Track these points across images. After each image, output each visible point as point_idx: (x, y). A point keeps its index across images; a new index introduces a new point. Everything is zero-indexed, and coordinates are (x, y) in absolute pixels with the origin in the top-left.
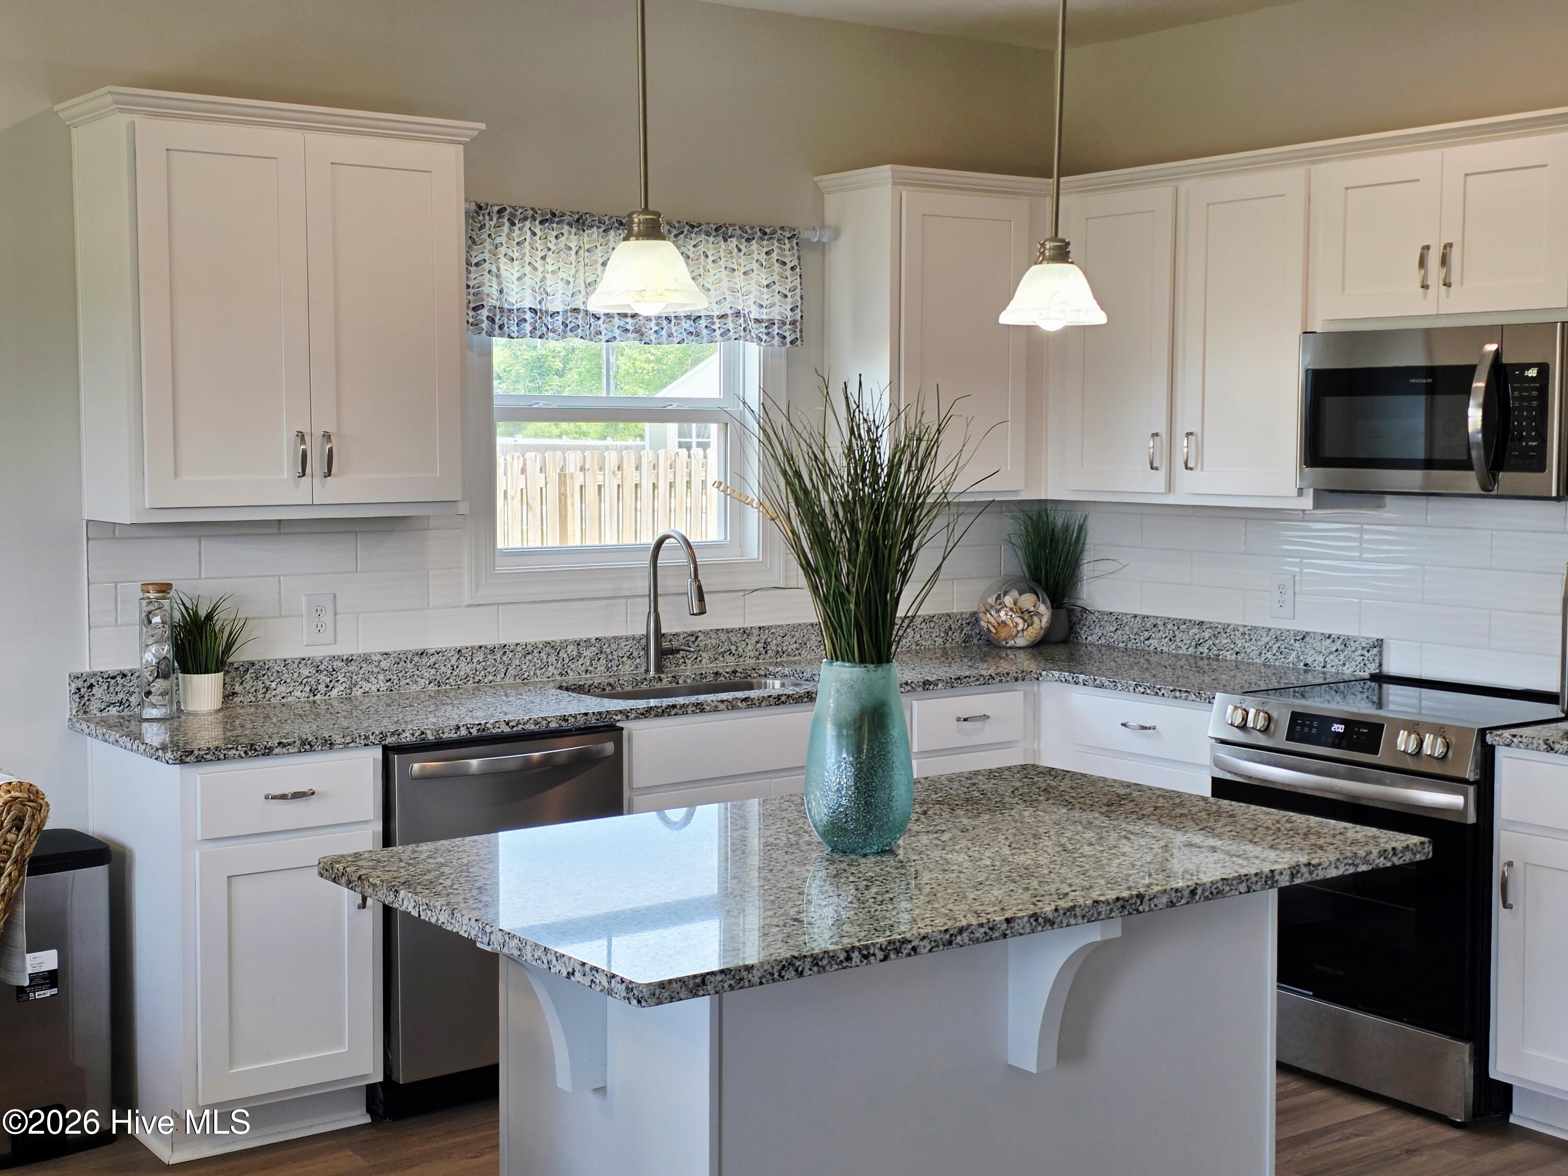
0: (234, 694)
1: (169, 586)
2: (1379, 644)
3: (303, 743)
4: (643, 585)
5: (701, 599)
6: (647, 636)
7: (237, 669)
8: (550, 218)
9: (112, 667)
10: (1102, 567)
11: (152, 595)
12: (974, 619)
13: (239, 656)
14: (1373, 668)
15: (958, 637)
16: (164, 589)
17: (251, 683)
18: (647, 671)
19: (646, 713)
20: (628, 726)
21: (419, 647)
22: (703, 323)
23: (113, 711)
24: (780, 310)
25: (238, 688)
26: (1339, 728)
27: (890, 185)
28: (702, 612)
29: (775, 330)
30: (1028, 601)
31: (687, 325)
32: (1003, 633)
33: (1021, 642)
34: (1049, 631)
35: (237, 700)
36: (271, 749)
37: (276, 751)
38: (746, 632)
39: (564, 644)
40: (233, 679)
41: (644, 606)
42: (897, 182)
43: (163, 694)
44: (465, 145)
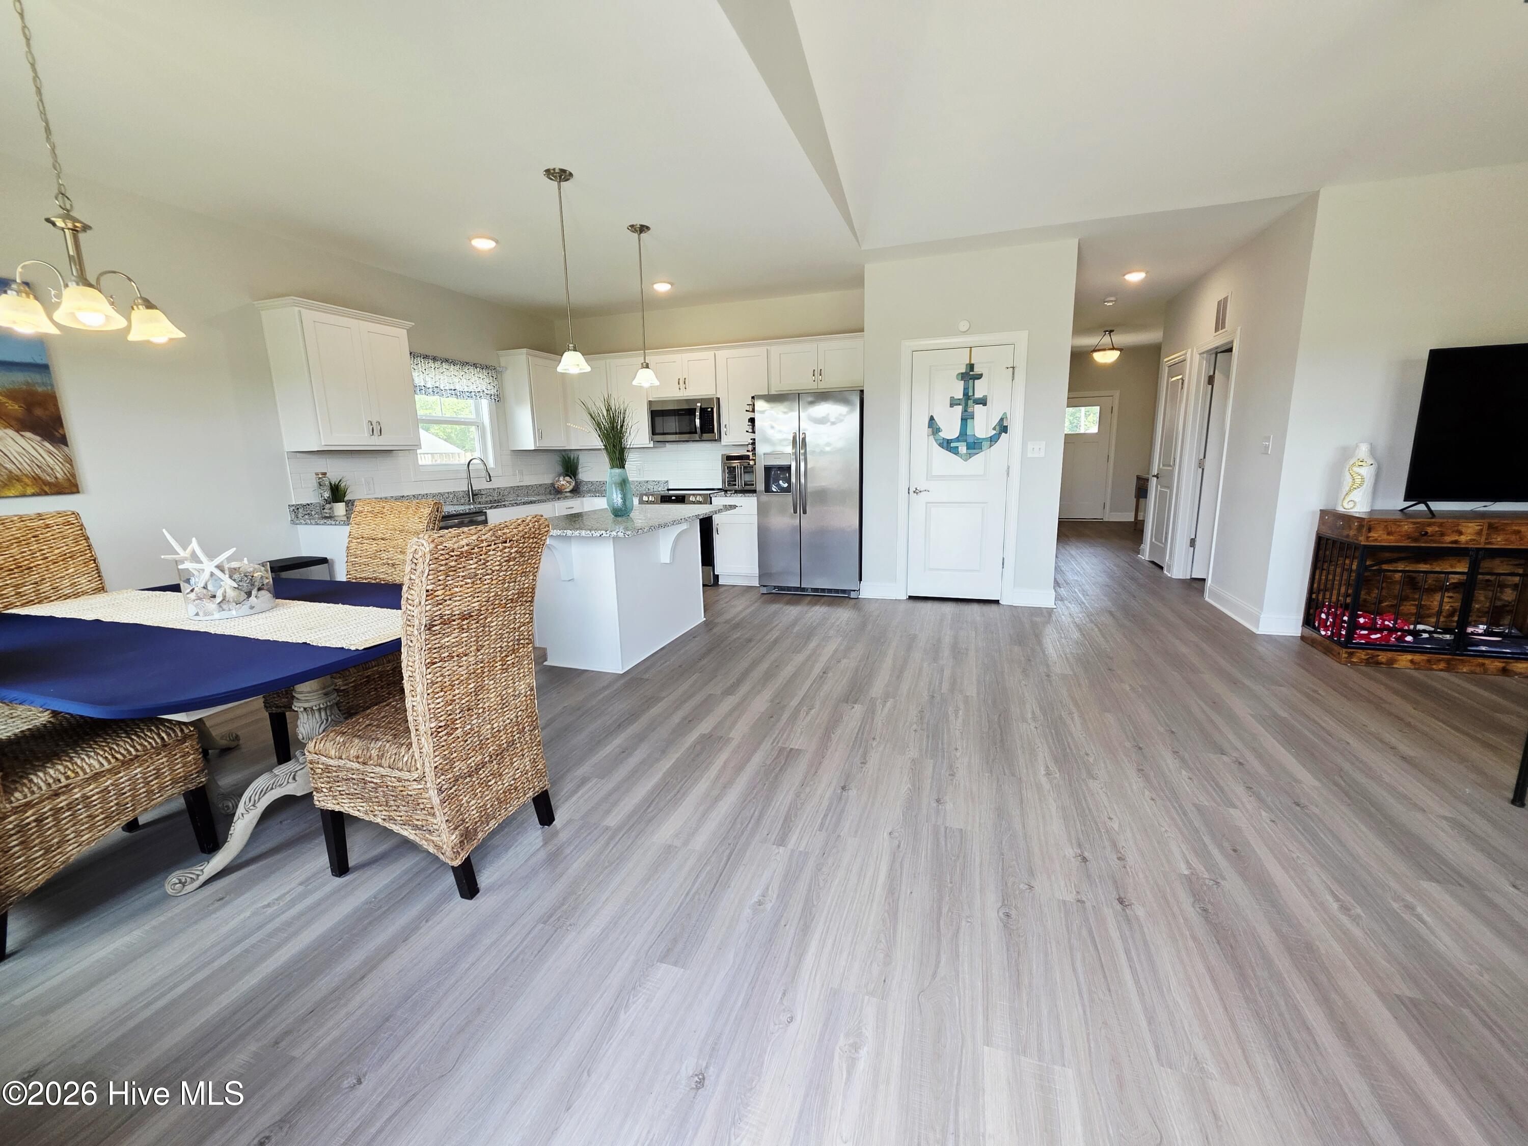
1: (326, 474)
2: (667, 482)
4: (465, 475)
5: (490, 477)
6: (469, 491)
8: (426, 357)
9: (304, 502)
10: (584, 469)
11: (322, 477)
12: (553, 485)
13: (348, 497)
14: (666, 488)
15: (548, 490)
16: (324, 475)
18: (470, 501)
19: (491, 508)
20: (488, 511)
21: (402, 495)
22: (473, 393)
24: (494, 391)
26: (673, 498)
27: (525, 356)
28: (491, 480)
29: (493, 397)
30: (568, 478)
31: (467, 394)
32: (563, 487)
33: (568, 490)
34: (574, 487)
38: (494, 489)
39: (444, 493)
41: (466, 481)
42: (527, 354)
43: (328, 509)
44: (407, 330)
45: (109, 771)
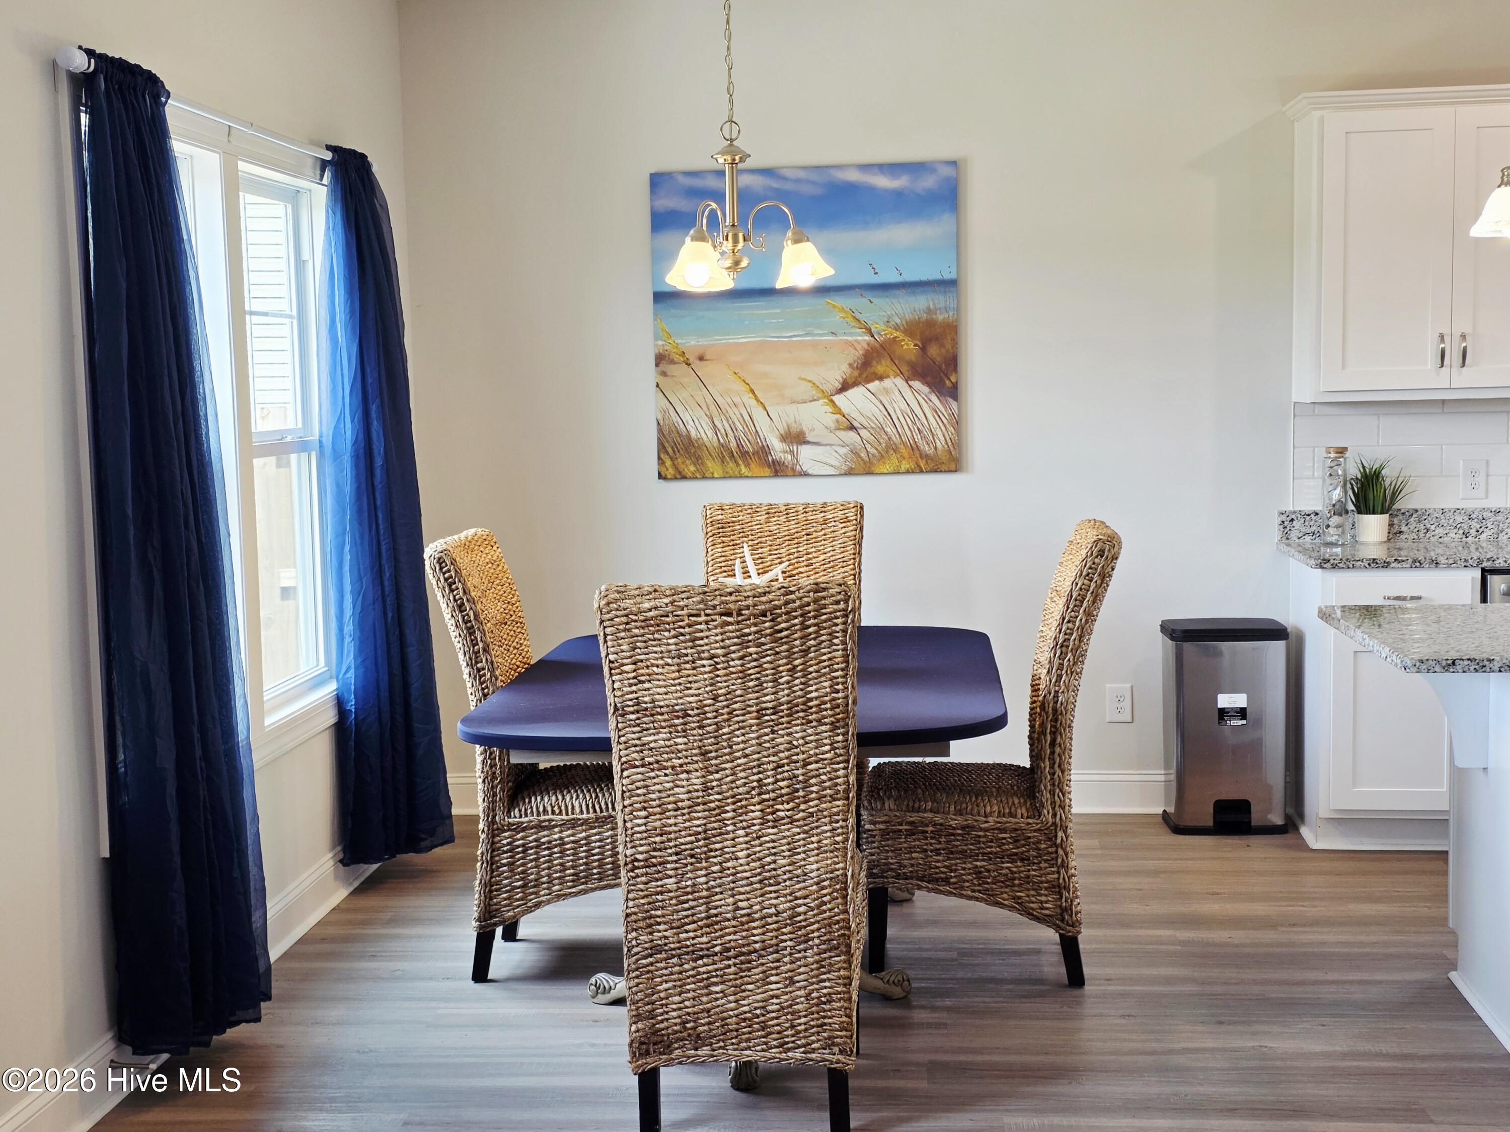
0: (1401, 532)
1: (1346, 449)
3: (1414, 561)
7: (1403, 514)
9: (1308, 509)
11: (1333, 455)
13: (1404, 504)
16: (1342, 451)
17: (1414, 525)
23: (1308, 538)
25: (1404, 528)
35: (1403, 537)
36: (1388, 563)
37: (1393, 565)
40: (1400, 521)
43: (1338, 526)
45: (586, 822)
